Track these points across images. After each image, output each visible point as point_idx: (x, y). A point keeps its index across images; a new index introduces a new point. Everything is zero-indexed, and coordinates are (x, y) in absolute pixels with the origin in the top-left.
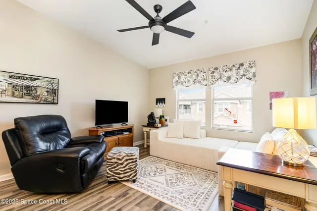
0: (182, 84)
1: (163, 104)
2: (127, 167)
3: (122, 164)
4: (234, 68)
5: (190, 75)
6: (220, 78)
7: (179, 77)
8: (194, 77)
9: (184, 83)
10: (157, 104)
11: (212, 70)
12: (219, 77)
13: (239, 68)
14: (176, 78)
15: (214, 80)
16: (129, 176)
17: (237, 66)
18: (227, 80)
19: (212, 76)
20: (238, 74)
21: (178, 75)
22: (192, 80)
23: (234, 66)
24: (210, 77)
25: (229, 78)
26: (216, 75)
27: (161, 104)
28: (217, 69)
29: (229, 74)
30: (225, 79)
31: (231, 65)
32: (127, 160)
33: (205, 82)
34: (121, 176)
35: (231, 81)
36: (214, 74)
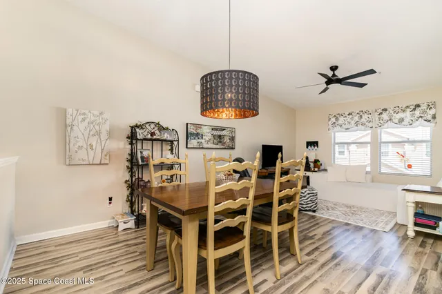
0: (341, 126)
1: (316, 147)
2: (309, 199)
3: (305, 197)
4: (408, 110)
5: (351, 116)
6: (390, 120)
7: (337, 119)
8: (356, 118)
9: (343, 126)
10: (307, 147)
11: (380, 111)
12: (388, 119)
13: (414, 109)
14: (333, 120)
15: (381, 121)
16: (311, 207)
17: (413, 107)
18: (399, 122)
19: (379, 118)
20: (413, 115)
21: (335, 116)
22: (353, 122)
23: (408, 107)
24: (377, 119)
25: (401, 120)
26: (385, 116)
27: (313, 147)
28: (385, 110)
29: (401, 115)
30: (397, 121)
31: (405, 106)
32: (309, 194)
33: (370, 125)
34: (304, 206)
35: (403, 123)
36: (382, 116)
